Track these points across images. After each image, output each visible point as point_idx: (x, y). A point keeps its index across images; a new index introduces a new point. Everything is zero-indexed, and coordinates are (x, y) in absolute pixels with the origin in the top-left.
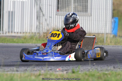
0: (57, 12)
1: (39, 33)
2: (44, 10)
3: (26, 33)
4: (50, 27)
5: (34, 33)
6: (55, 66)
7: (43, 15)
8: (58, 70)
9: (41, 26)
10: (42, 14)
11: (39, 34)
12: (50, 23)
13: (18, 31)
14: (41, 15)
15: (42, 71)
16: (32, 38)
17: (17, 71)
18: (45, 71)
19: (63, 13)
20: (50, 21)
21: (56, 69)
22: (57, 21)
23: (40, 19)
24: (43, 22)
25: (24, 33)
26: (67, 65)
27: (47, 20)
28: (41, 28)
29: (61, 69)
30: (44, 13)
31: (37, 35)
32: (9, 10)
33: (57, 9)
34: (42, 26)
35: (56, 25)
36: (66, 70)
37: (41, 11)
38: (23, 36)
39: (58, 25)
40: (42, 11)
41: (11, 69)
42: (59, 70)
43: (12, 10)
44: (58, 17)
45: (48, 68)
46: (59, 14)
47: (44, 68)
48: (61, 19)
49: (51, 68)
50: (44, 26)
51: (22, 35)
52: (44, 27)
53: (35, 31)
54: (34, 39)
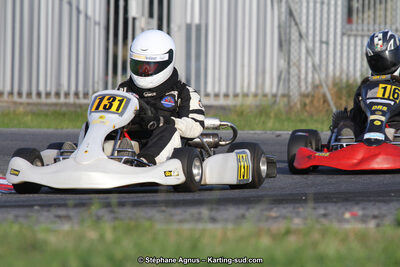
0: (348, 26)
1: (286, 96)
2: (304, 18)
3: (246, 95)
4: (323, 76)
5: (270, 96)
6: (339, 205)
7: (301, 35)
8: (347, 215)
9: (294, 71)
10: (297, 34)
11: (285, 99)
12: (324, 63)
13: (217, 90)
14: (295, 36)
15: (297, 221)
16: (262, 112)
17: (213, 220)
18: (305, 219)
19: (366, 28)
20: (324, 56)
21: (343, 214)
22: (345, 54)
23: (289, 51)
24: (299, 60)
25: (236, 96)
26: (379, 201)
27: (314, 51)
28: (294, 80)
29: (360, 213)
30: (304, 30)
31: (282, 102)
32: (189, 21)
33: (345, 17)
34: (297, 71)
35: (345, 67)
36: (375, 217)
37: (293, 23)
38: (235, 106)
39: (351, 68)
40: (296, 24)
41: (192, 215)
42: (354, 215)
43: (197, 21)
44: (349, 41)
45: (315, 209)
46: (354, 33)
47: (301, 210)
48: (359, 48)
49: (325, 209)
50: (303, 71)
51: (230, 102)
52: (303, 77)
53: (274, 90)
54: (272, 115)
